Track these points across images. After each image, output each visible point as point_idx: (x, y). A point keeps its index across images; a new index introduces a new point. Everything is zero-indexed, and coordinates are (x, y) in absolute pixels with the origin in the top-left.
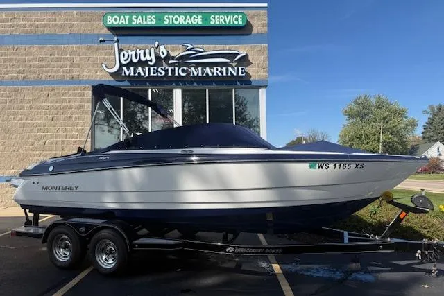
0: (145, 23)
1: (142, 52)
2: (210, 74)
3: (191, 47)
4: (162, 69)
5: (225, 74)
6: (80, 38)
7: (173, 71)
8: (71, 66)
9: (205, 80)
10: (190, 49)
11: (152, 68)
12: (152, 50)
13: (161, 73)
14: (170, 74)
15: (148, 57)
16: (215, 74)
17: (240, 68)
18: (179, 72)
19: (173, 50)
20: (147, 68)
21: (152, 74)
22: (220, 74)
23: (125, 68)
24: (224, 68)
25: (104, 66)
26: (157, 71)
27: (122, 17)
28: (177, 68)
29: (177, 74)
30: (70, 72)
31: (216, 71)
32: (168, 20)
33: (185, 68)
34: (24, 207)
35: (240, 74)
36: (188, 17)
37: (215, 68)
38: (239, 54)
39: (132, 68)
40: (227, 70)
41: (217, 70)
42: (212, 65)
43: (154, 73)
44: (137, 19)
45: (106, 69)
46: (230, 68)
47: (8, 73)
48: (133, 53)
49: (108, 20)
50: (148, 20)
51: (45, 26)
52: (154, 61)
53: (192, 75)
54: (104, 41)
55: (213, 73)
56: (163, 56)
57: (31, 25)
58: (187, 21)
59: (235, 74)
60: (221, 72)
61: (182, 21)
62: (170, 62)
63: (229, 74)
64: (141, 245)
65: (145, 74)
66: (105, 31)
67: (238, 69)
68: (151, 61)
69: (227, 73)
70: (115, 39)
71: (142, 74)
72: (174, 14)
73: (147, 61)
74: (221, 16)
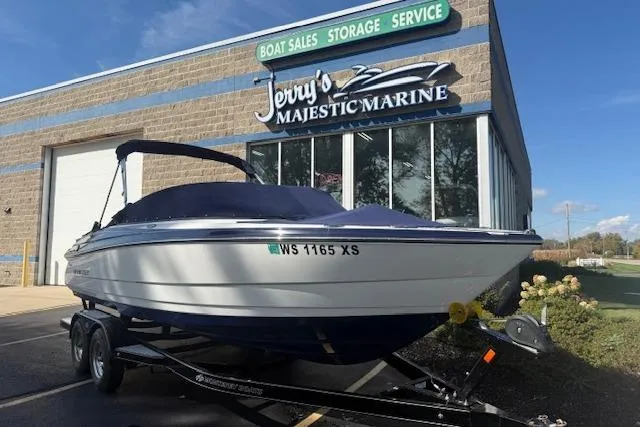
0: (304, 47)
1: (300, 89)
2: (391, 105)
3: (363, 68)
4: (324, 108)
5: (413, 101)
6: (233, 82)
7: (339, 109)
8: (225, 119)
9: (385, 115)
10: (363, 73)
11: (311, 109)
12: (313, 83)
13: (323, 114)
14: (334, 114)
15: (307, 95)
16: (398, 104)
17: (438, 89)
18: (347, 109)
19: (342, 77)
20: (306, 110)
21: (312, 117)
22: (405, 103)
23: (280, 114)
24: (413, 93)
25: (257, 114)
26: (318, 112)
27: (277, 44)
28: (343, 104)
29: (343, 112)
30: (224, 126)
31: (400, 99)
32: (332, 36)
33: (355, 101)
34: (84, 297)
35: (439, 97)
36: (360, 25)
37: (398, 95)
38: (436, 66)
39: (288, 113)
40: (417, 94)
41: (402, 96)
42: (392, 91)
43: (314, 115)
44: (294, 43)
45: (259, 118)
46: (422, 91)
47: (166, 135)
48: (290, 92)
49: (262, 52)
50: (308, 41)
51: (199, 74)
52: (314, 98)
53: (364, 110)
54: (259, 81)
55: (394, 103)
56: (325, 90)
57: (186, 76)
58: (359, 32)
59: (430, 99)
60: (408, 99)
61: (352, 32)
62: (336, 96)
63: (421, 101)
64: (123, 354)
65: (303, 117)
66: (261, 68)
67: (435, 90)
68: (311, 99)
69: (417, 99)
70: (272, 76)
71: (300, 119)
72: (340, 26)
73: (306, 100)
74: (409, 13)
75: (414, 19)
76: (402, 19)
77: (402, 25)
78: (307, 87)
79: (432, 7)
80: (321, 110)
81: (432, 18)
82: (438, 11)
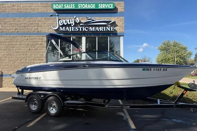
0: (70, 8)
1: (68, 20)
2: (98, 30)
3: (90, 18)
4: (77, 28)
5: (105, 30)
6: (42, 14)
7: (82, 29)
8: (38, 26)
9: (96, 33)
10: (90, 19)
13: (77, 30)
14: (80, 30)
15: (71, 23)
16: (100, 30)
17: (112, 27)
19: (82, 19)
21: (73, 30)
23: (61, 28)
26: (75, 29)
27: (60, 5)
28: (83, 28)
30: (37, 29)
31: (101, 29)
32: (80, 6)
34: (17, 87)
35: (112, 30)
37: (100, 28)
38: (111, 21)
39: (64, 28)
40: (106, 28)
41: (101, 28)
42: (99, 26)
43: (74, 30)
44: (66, 6)
45: (52, 28)
46: (107, 28)
47: (11, 29)
48: (65, 21)
49: (54, 6)
50: (71, 6)
51: (27, 9)
52: (74, 24)
54: (52, 16)
55: (99, 30)
56: (77, 22)
57: (20, 9)
58: (88, 7)
59: (109, 30)
60: (103, 29)
61: (86, 7)
63: (107, 30)
64: (67, 104)
65: (69, 30)
66: (52, 11)
67: (111, 28)
68: (72, 24)
69: (106, 30)
70: (57, 15)
71: (68, 30)
72: (82, 4)
73: (70, 24)
75: (105, 6)
76: (102, 6)
77: (102, 7)
78: (71, 20)
79: (110, 4)
80: (76, 28)
81: (110, 7)
82: (112, 6)
